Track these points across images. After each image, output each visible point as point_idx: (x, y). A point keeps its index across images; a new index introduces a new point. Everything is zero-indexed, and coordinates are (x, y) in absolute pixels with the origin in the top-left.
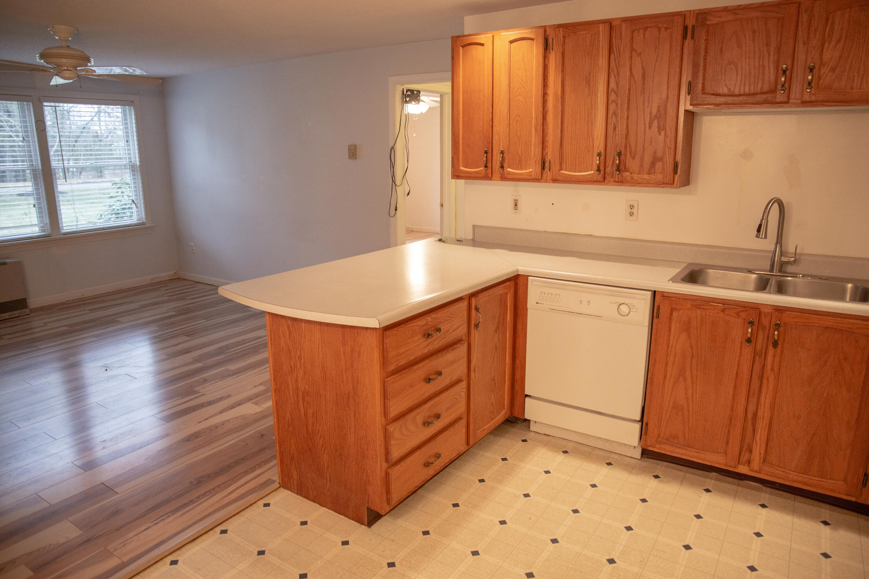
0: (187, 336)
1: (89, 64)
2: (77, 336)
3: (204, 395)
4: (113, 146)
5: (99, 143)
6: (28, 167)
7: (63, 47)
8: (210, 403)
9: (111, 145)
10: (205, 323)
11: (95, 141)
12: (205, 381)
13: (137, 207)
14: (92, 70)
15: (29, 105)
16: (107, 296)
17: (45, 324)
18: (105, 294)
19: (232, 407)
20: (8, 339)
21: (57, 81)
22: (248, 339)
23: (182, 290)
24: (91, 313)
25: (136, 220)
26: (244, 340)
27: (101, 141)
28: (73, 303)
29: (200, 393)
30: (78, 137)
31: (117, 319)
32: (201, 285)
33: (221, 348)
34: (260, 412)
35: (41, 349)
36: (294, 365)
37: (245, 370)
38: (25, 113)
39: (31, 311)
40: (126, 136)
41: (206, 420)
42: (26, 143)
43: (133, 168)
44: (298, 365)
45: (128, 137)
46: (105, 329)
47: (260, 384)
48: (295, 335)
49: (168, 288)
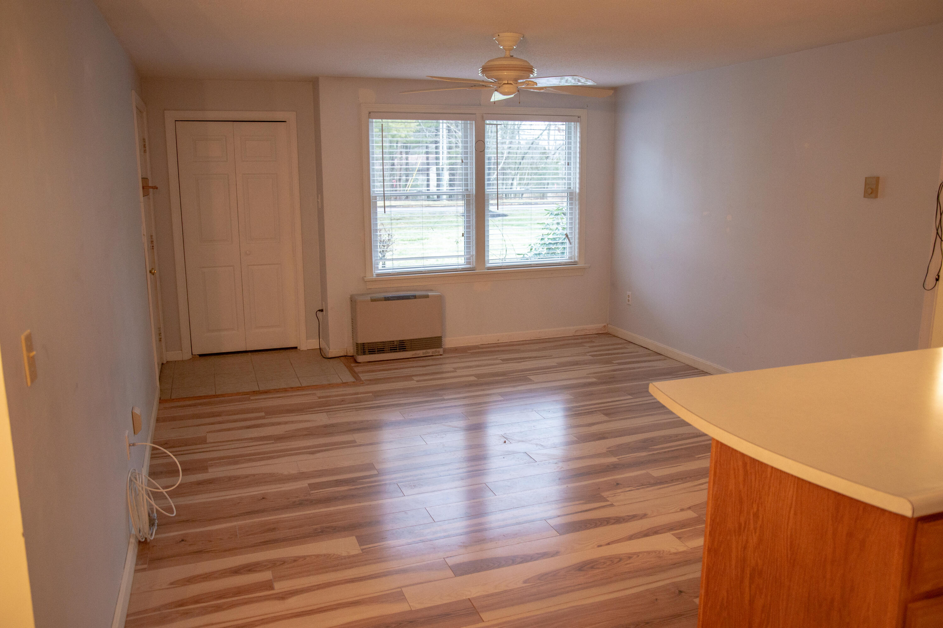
0: (606, 415)
1: (531, 76)
2: (484, 390)
3: (612, 505)
4: (559, 164)
5: (545, 161)
6: (462, 192)
7: (507, 57)
8: (618, 520)
9: (557, 162)
10: (633, 401)
11: (541, 159)
12: (617, 485)
13: (570, 243)
14: (533, 82)
15: (472, 124)
16: (523, 344)
17: (455, 370)
18: (522, 342)
19: (646, 534)
20: (418, 381)
21: (497, 97)
22: (682, 435)
23: (609, 350)
24: (504, 364)
25: (567, 258)
26: (677, 436)
27: (547, 158)
28: (488, 347)
29: (609, 501)
30: (526, 153)
31: (528, 377)
32: (633, 346)
33: (645, 441)
34: (683, 552)
35: (444, 400)
36: (745, 523)
37: (672, 480)
38: (467, 133)
39: (445, 351)
40: (568, 157)
41: (609, 544)
42: (464, 165)
43: (571, 196)
44: (752, 527)
45: (569, 158)
46: (514, 386)
47: (689, 508)
48: (753, 479)
49: (594, 344)
